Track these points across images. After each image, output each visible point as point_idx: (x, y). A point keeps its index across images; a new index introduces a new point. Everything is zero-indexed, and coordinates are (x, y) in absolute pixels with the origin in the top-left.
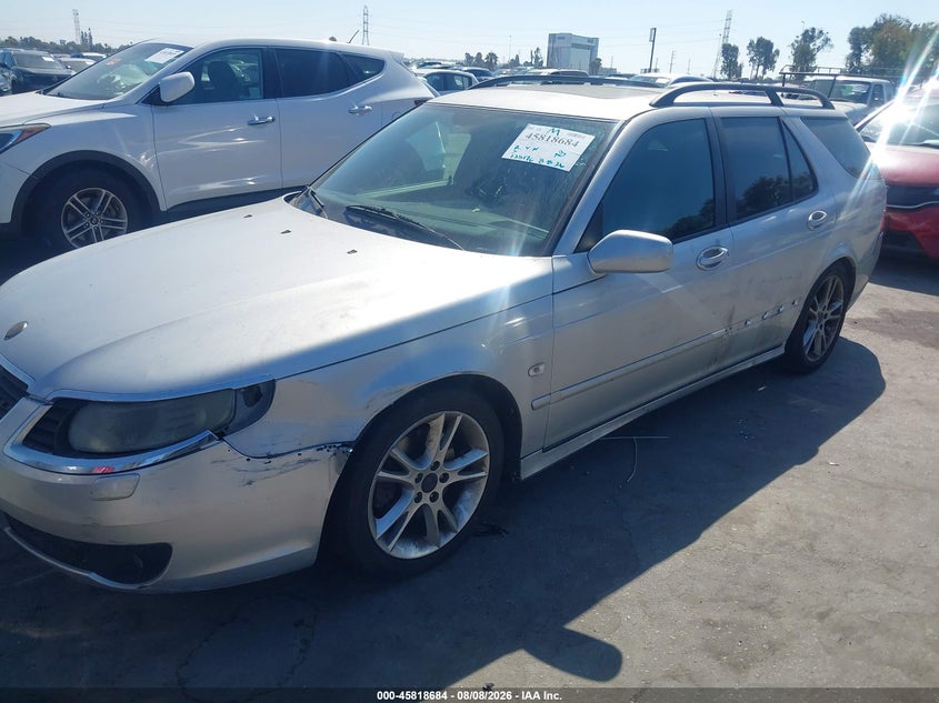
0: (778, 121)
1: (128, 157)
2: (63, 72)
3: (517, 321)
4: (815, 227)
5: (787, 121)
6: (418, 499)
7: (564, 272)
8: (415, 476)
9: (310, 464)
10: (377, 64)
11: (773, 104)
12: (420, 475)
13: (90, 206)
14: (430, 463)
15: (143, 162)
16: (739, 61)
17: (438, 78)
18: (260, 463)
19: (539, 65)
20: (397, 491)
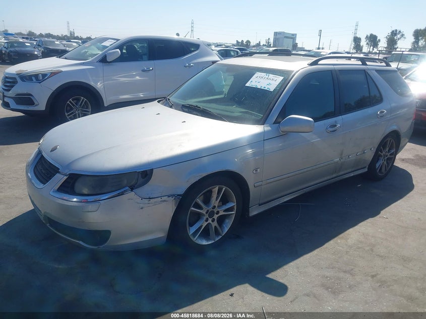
0: (365, 72)
1: (92, 84)
2: (63, 48)
3: (250, 151)
4: (381, 117)
5: (369, 72)
6: (207, 220)
7: (268, 132)
8: (206, 211)
9: (165, 202)
10: (196, 46)
11: (363, 64)
12: (208, 211)
13: (76, 104)
14: (212, 206)
15: (99, 86)
16: (361, 44)
17: (223, 51)
18: (146, 201)
19: (269, 46)
20: (198, 216)
